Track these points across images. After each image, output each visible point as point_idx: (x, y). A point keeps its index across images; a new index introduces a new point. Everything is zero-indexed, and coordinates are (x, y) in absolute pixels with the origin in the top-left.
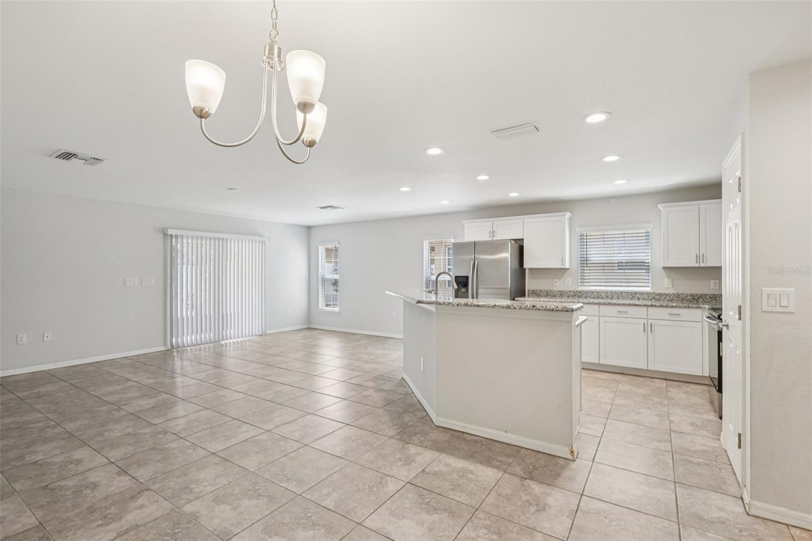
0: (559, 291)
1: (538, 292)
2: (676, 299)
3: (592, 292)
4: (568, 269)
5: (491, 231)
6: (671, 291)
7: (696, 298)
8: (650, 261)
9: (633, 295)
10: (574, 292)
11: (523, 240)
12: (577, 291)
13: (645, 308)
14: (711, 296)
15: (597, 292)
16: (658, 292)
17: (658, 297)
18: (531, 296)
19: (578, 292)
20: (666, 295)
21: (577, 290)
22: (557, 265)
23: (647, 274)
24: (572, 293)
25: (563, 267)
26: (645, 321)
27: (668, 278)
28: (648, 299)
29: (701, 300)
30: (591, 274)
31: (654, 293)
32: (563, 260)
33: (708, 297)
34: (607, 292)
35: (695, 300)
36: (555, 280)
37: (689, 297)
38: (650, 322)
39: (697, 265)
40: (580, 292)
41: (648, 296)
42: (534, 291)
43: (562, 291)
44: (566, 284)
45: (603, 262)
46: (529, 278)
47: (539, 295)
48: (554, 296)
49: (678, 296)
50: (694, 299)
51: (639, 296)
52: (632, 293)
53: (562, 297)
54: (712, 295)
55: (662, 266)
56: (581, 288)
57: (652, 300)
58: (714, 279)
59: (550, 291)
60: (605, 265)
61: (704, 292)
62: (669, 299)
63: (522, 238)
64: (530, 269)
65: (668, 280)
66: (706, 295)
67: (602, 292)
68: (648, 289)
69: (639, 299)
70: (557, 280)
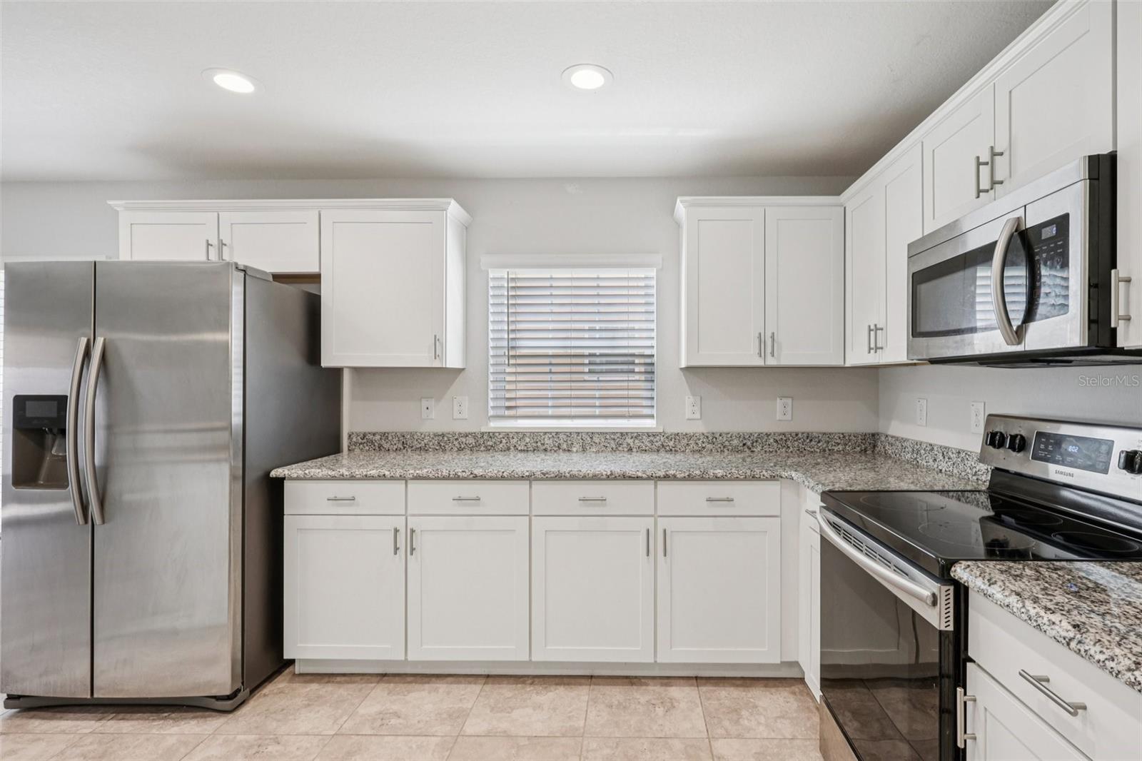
0: (435, 435)
1: (378, 437)
2: (710, 446)
3: (521, 435)
4: (459, 371)
5: (214, 241)
6: (699, 428)
7: (749, 443)
8: (654, 352)
9: (618, 442)
10: (474, 435)
11: (315, 278)
12: (483, 434)
13: (649, 486)
14: (778, 438)
15: (534, 434)
16: (671, 430)
17: (671, 444)
18: (357, 451)
19: (485, 437)
20: (689, 437)
21: (483, 430)
22: (422, 359)
23: (648, 385)
24: (471, 440)
25: (437, 364)
26: (649, 522)
27: (694, 395)
28: (651, 451)
29: (759, 448)
30: (520, 386)
31: (663, 434)
32: (438, 344)
33: (772, 440)
34: (557, 433)
35: (746, 449)
36: (425, 403)
37: (735, 442)
38: (662, 523)
39: (760, 362)
40: (491, 435)
41: (652, 442)
42: (365, 435)
43: (443, 435)
44: (456, 415)
45: (550, 352)
46: (354, 397)
47: (380, 447)
48: (424, 449)
49: (712, 438)
50: (744, 445)
51: (630, 441)
52: (614, 433)
53: (444, 451)
54: (780, 434)
55: (683, 365)
56: (495, 425)
57: (658, 451)
58: (782, 397)
59: (412, 435)
60: (554, 361)
61: (764, 428)
62: (696, 448)
63: (312, 269)
64: (357, 370)
65: (692, 399)
66: (768, 435)
67: (545, 433)
68: (649, 424)
69: (630, 450)
70: (431, 403)
